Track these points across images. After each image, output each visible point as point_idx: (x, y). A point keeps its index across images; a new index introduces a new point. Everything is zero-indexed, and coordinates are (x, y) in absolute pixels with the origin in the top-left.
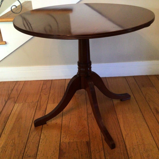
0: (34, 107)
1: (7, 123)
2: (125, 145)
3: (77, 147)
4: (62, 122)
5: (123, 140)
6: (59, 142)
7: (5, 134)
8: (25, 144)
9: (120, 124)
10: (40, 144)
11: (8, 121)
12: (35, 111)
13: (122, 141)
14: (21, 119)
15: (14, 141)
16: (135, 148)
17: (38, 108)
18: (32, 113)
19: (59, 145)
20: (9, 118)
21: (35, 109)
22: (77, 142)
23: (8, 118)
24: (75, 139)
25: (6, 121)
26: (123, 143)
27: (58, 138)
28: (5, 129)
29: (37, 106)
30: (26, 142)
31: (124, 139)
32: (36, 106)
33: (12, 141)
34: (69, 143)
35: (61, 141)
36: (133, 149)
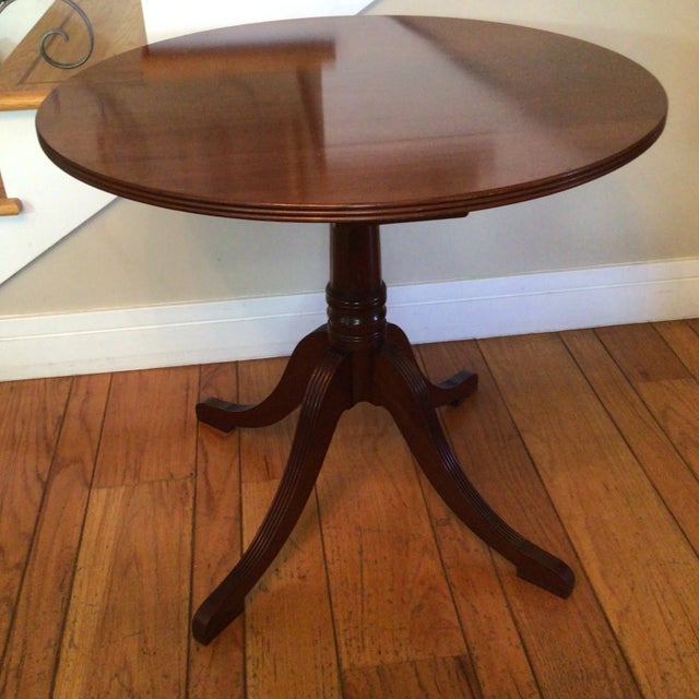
0: (184, 504)
1: (75, 591)
2: (626, 660)
3: (421, 686)
4: (326, 568)
5: (610, 637)
6: (334, 667)
7: (76, 648)
8: (183, 691)
9: (585, 562)
10: (253, 686)
11: (76, 584)
12: (194, 524)
13: (608, 641)
14: (134, 568)
15: (125, 678)
16: (668, 674)
17: (201, 508)
18: (182, 535)
19: (335, 681)
20: (80, 565)
21: (190, 513)
22: (413, 663)
23: (75, 567)
24: (403, 648)
25: (67, 581)
26: (618, 652)
27: (325, 649)
28: (69, 623)
29: (195, 498)
30: (183, 680)
31: (617, 632)
32: (192, 495)
33: (116, 681)
34: (380, 670)
35: (345, 666)
36: (663, 678)
